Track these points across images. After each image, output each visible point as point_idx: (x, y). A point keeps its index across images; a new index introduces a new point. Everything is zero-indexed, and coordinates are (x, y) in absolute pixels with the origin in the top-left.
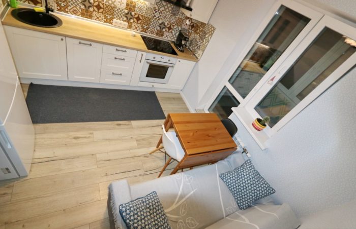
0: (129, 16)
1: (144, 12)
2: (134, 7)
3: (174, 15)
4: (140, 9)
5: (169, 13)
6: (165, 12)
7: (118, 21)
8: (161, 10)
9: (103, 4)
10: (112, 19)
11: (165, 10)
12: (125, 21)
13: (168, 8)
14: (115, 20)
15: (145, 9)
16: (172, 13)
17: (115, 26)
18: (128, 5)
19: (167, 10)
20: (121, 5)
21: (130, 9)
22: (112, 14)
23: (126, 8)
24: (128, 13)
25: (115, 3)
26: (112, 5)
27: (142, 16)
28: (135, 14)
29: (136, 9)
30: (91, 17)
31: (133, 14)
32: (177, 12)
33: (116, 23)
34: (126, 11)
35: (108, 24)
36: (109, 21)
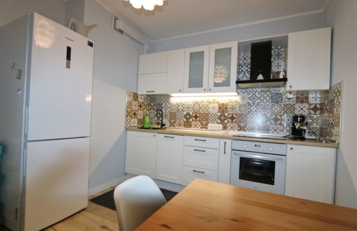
0: (223, 118)
1: (237, 110)
2: (226, 108)
3: (277, 103)
4: (233, 108)
5: (268, 103)
6: (262, 103)
7: (213, 124)
8: (256, 102)
9: (199, 114)
10: (207, 124)
11: (262, 101)
12: (219, 123)
13: (265, 98)
14: (209, 125)
15: (238, 107)
16: (272, 102)
17: (211, 130)
18: (220, 108)
19: (265, 101)
20: (214, 110)
21: (223, 111)
22: (207, 120)
23: (219, 112)
24: (221, 115)
25: (209, 110)
26: (207, 112)
27: (236, 114)
28: (229, 114)
29: (228, 109)
30: (190, 126)
31: (226, 114)
32: (280, 99)
33: (211, 126)
34: (219, 114)
35: (204, 129)
36: (205, 126)
